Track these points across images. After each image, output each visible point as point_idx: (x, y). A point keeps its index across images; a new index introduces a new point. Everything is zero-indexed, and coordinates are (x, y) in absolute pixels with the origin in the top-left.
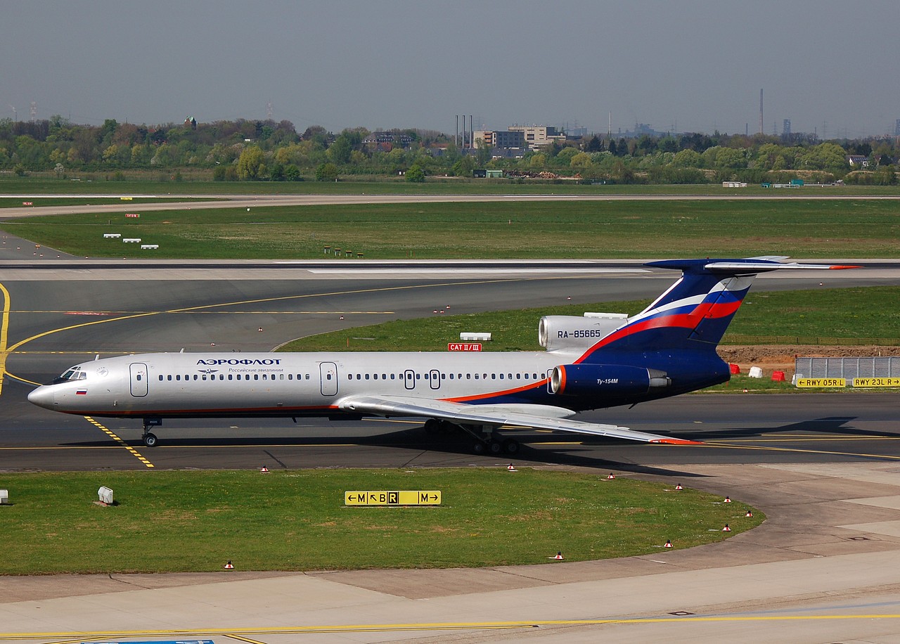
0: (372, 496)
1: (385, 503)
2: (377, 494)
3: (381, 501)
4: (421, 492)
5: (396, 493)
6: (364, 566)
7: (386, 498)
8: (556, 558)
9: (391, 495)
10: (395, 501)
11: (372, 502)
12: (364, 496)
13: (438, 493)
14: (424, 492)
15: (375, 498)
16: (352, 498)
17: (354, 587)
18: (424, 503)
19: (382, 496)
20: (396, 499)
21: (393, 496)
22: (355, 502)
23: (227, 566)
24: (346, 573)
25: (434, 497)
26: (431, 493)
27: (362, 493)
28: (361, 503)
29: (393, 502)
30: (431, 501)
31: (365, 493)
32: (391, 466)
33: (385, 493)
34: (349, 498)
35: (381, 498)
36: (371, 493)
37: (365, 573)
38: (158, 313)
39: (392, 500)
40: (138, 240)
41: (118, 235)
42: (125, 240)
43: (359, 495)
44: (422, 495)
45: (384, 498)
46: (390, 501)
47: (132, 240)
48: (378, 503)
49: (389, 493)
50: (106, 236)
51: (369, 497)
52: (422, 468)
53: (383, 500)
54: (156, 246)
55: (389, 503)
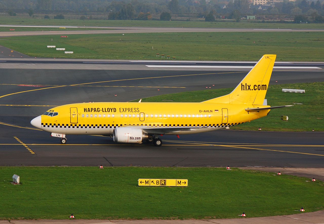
0: (152, 181)
1: (159, 185)
2: (155, 180)
5: (165, 180)
7: (159, 182)
8: (242, 215)
10: (164, 184)
11: (152, 184)
13: (186, 181)
14: (179, 180)
15: (154, 182)
18: (179, 185)
22: (143, 184)
23: (71, 217)
26: (183, 181)
28: (147, 185)
30: (183, 185)
31: (149, 180)
33: (159, 180)
34: (141, 182)
38: (66, 86)
39: (163, 183)
40: (64, 49)
41: (54, 47)
42: (57, 49)
43: (146, 181)
44: (178, 181)
45: (158, 182)
46: (162, 184)
47: (61, 49)
48: (155, 185)
49: (161, 180)
50: (48, 47)
51: (151, 182)
52: (183, 167)
53: (158, 183)
54: (72, 52)
55: (161, 185)
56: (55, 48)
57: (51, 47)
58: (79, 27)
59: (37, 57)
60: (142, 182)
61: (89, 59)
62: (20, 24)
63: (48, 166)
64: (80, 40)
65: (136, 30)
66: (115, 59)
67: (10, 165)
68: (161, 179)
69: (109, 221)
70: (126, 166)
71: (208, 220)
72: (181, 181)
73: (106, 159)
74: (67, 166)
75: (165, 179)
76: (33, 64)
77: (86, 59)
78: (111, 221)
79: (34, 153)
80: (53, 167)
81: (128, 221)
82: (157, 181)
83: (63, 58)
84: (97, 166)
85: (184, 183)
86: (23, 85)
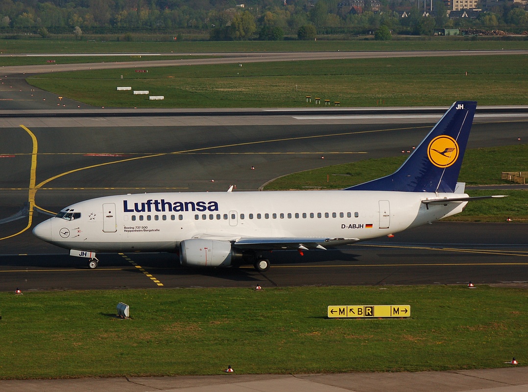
0: (351, 310)
1: (362, 316)
2: (355, 308)
3: (358, 314)
4: (393, 306)
5: (372, 308)
6: (346, 370)
7: (363, 311)
8: (511, 363)
9: (367, 309)
10: (371, 314)
11: (351, 315)
12: (344, 310)
13: (408, 307)
14: (396, 307)
15: (354, 311)
16: (334, 311)
17: (336, 388)
18: (396, 315)
19: (360, 310)
20: (372, 312)
21: (369, 310)
22: (336, 315)
23: (228, 371)
24: (329, 376)
25: (404, 311)
26: (402, 307)
27: (342, 307)
28: (342, 316)
29: (369, 315)
30: (402, 314)
31: (345, 307)
32: (366, 284)
33: (362, 307)
34: (332, 312)
36: (350, 307)
37: (346, 376)
38: (164, 154)
39: (368, 313)
43: (340, 309)
44: (394, 308)
48: (356, 315)
51: (349, 310)
53: (360, 313)
55: (366, 315)
65: (260, 58)
68: (365, 306)
69: (291, 377)
71: (456, 371)
72: (398, 308)
75: (373, 306)
78: (295, 375)
81: (323, 376)
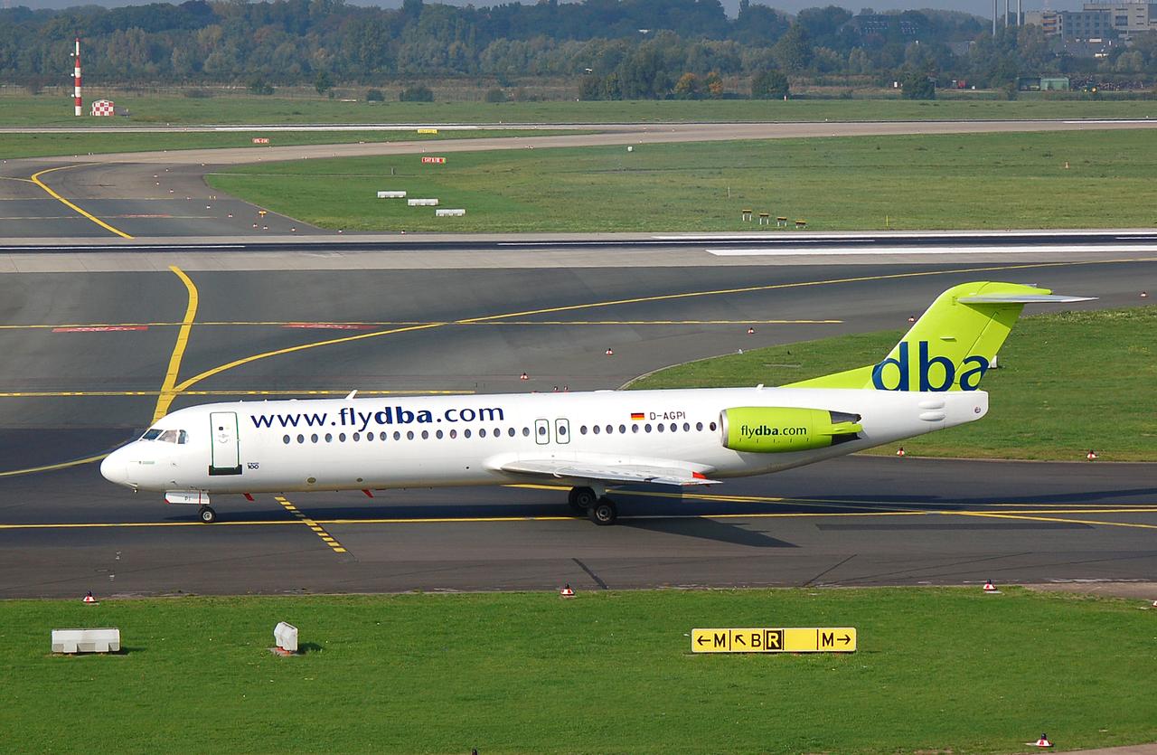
0: (738, 637)
1: (760, 649)
2: (747, 633)
3: (753, 646)
4: (822, 630)
5: (779, 633)
7: (761, 640)
8: (1038, 744)
9: (770, 635)
10: (777, 645)
11: (737, 647)
12: (723, 637)
13: (852, 632)
14: (828, 631)
15: (744, 640)
18: (828, 648)
19: (756, 637)
20: (779, 642)
21: (773, 637)
22: (709, 647)
26: (839, 632)
27: (720, 632)
28: (720, 649)
29: (773, 647)
30: (839, 646)
31: (726, 631)
33: (760, 631)
34: (700, 641)
35: (753, 640)
36: (736, 632)
38: (442, 324)
39: (772, 643)
40: (434, 202)
41: (402, 194)
42: (412, 202)
43: (716, 635)
44: (824, 634)
45: (758, 640)
46: (770, 646)
47: (423, 202)
48: (748, 648)
49: (768, 632)
50: (382, 194)
51: (733, 638)
52: (838, 587)
53: (756, 643)
54: (461, 212)
55: (768, 648)
56: (405, 199)
57: (392, 194)
58: (481, 128)
59: (346, 230)
60: (704, 640)
61: (517, 232)
62: (288, 122)
63: (391, 591)
64: (488, 172)
65: (671, 133)
66: (605, 231)
67: (264, 593)
68: (766, 629)
70: (649, 587)
72: (832, 634)
73: (581, 564)
74: (455, 592)
75: (781, 629)
76: (334, 255)
77: (507, 232)
79: (342, 550)
80: (408, 597)
82: (753, 635)
83: (432, 231)
84: (553, 588)
85: (845, 639)
86: (302, 325)
